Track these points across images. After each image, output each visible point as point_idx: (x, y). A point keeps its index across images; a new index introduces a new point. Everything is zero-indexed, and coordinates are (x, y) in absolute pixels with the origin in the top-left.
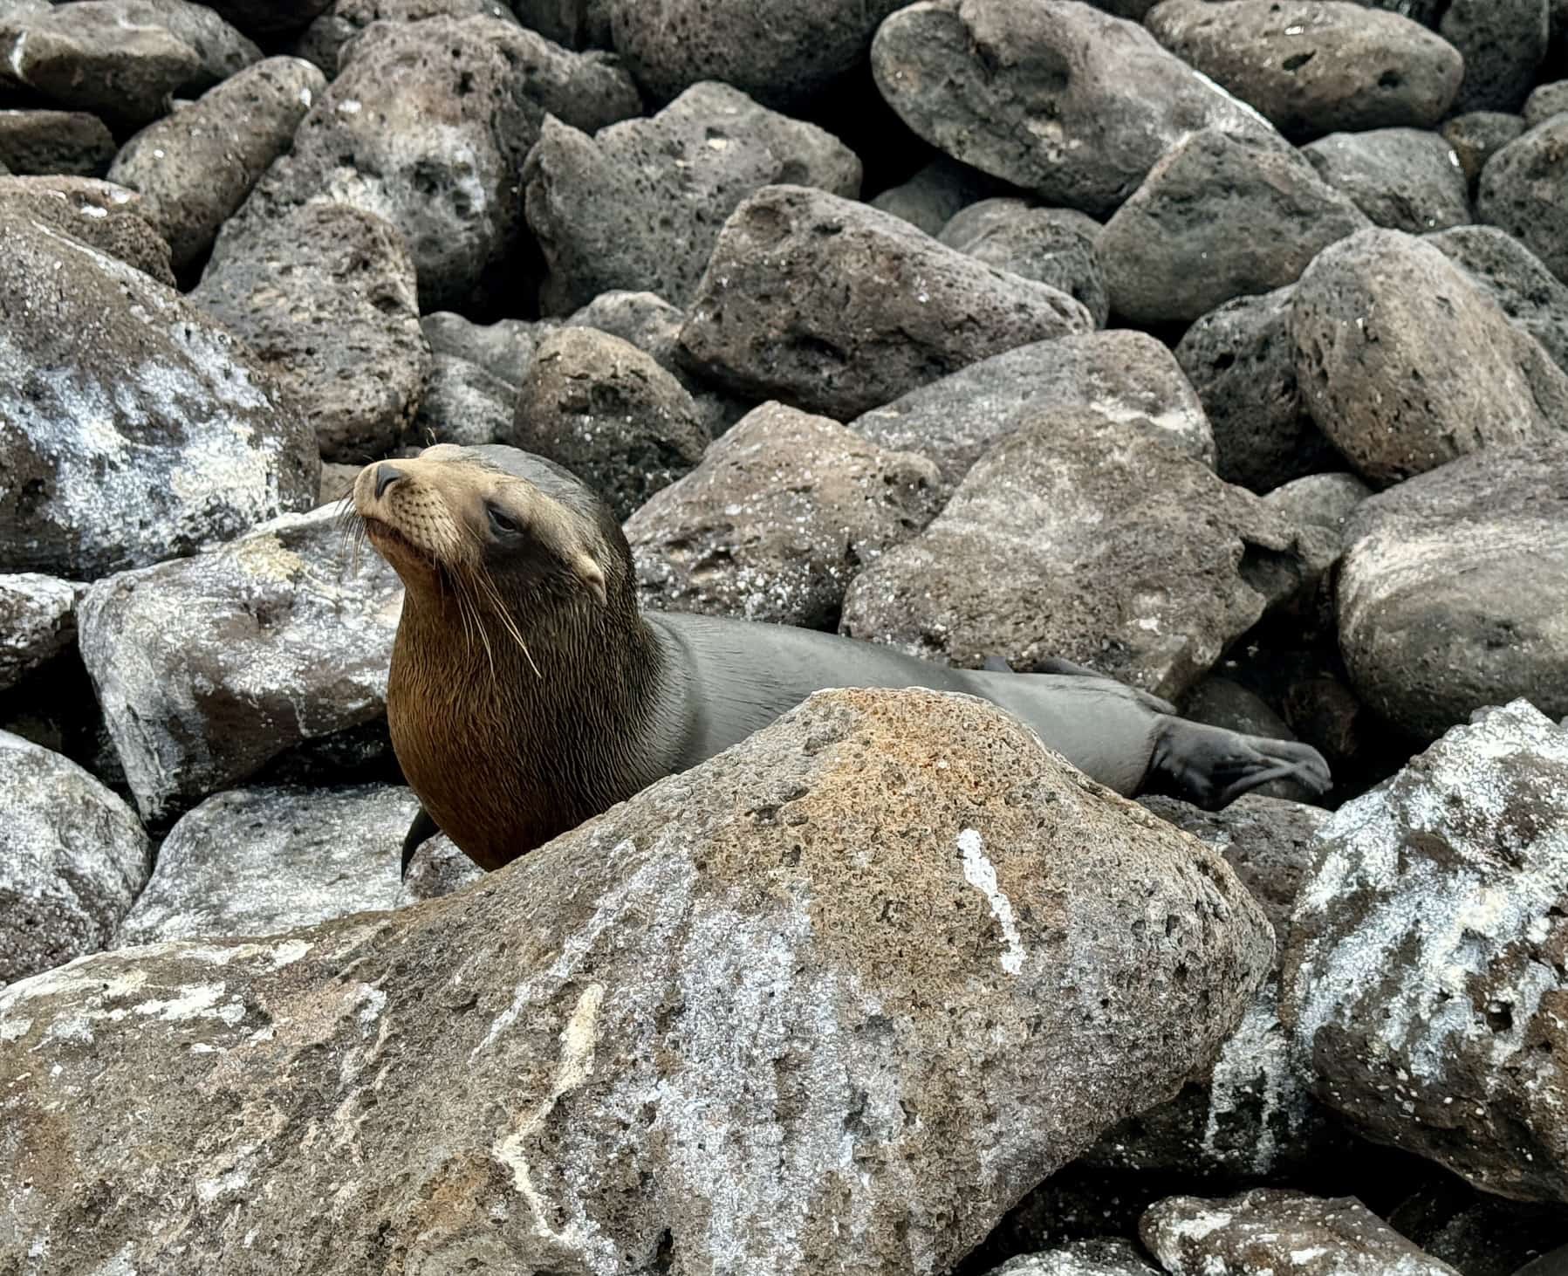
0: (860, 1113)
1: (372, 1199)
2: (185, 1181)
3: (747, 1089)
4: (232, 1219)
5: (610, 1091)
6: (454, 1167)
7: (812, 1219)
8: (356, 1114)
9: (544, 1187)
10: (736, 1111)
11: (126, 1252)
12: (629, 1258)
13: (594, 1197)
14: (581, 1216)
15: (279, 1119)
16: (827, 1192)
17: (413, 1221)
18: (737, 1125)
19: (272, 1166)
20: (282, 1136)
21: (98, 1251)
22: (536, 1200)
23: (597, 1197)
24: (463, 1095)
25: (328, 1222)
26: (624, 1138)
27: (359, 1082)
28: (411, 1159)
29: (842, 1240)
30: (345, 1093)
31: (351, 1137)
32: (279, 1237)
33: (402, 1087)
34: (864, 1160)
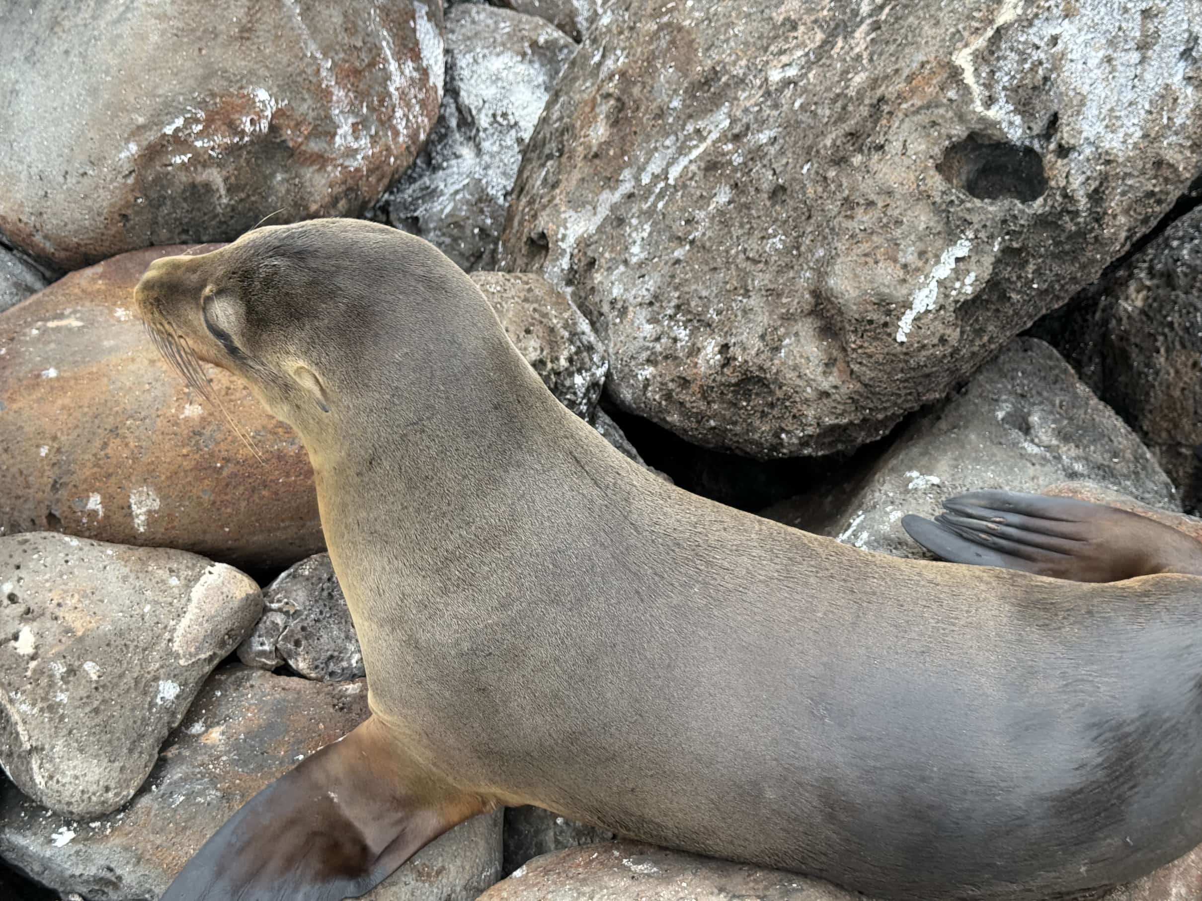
0: (1191, 49)
1: (874, 83)
2: (761, 70)
3: (1120, 29)
4: (788, 92)
5: (1031, 25)
6: (928, 67)
7: (1150, 112)
8: (868, 34)
9: (982, 81)
10: (1111, 43)
11: (725, 109)
12: (1029, 128)
13: (1012, 90)
14: (1002, 101)
15: (820, 36)
16: (1162, 97)
17: (899, 96)
18: (1110, 52)
19: (813, 63)
20: (820, 47)
21: (709, 107)
22: (977, 90)
23: (1014, 91)
24: (937, 23)
25: (846, 96)
26: (1036, 55)
27: (870, 16)
28: (900, 60)
29: (1168, 127)
30: (862, 22)
31: (864, 47)
32: (816, 104)
33: (897, 19)
34: (1190, 78)
